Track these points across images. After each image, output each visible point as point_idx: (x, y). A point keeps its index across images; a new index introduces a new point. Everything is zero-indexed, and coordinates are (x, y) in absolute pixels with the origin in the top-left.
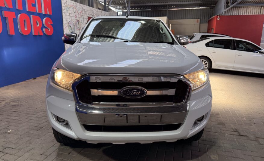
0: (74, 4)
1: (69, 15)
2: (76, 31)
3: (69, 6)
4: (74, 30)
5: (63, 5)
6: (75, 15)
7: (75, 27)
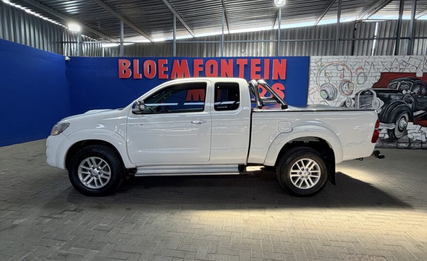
0: (340, 60)
1: (323, 75)
2: (338, 96)
3: (327, 64)
4: (334, 95)
5: (312, 64)
6: (339, 75)
7: (338, 90)
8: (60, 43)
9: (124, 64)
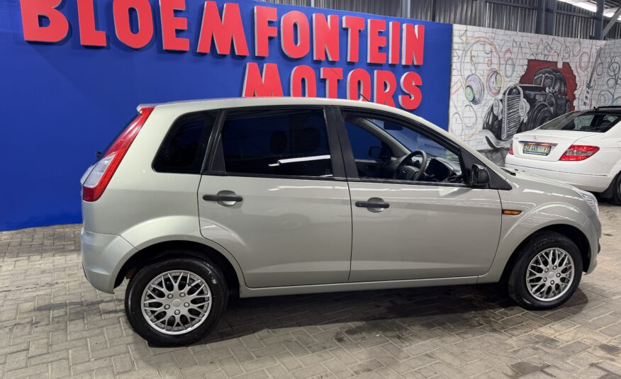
0: (488, 35)
1: (469, 60)
2: (485, 96)
3: (473, 41)
4: (480, 95)
5: (456, 39)
6: (487, 60)
7: (485, 86)
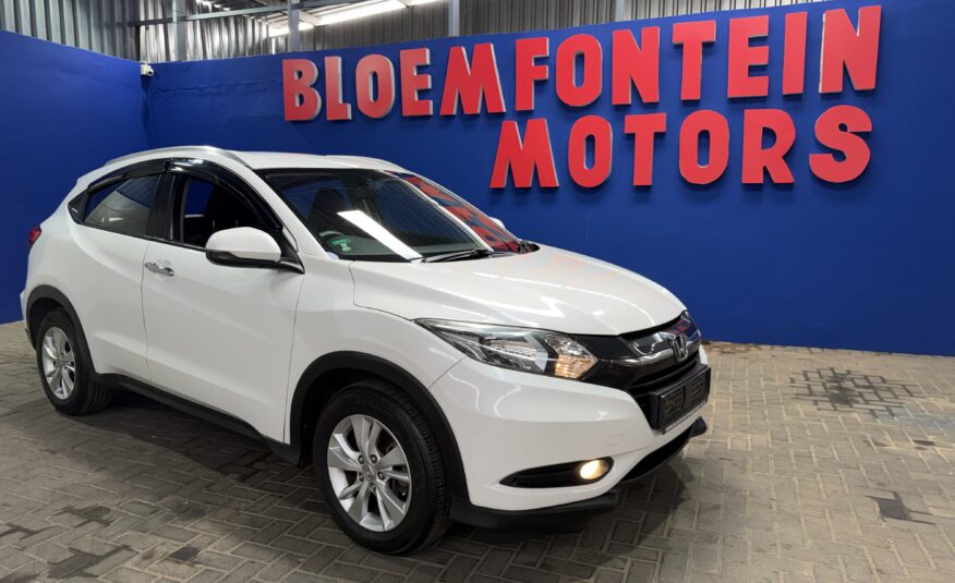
8: (130, 25)
9: (300, 74)
